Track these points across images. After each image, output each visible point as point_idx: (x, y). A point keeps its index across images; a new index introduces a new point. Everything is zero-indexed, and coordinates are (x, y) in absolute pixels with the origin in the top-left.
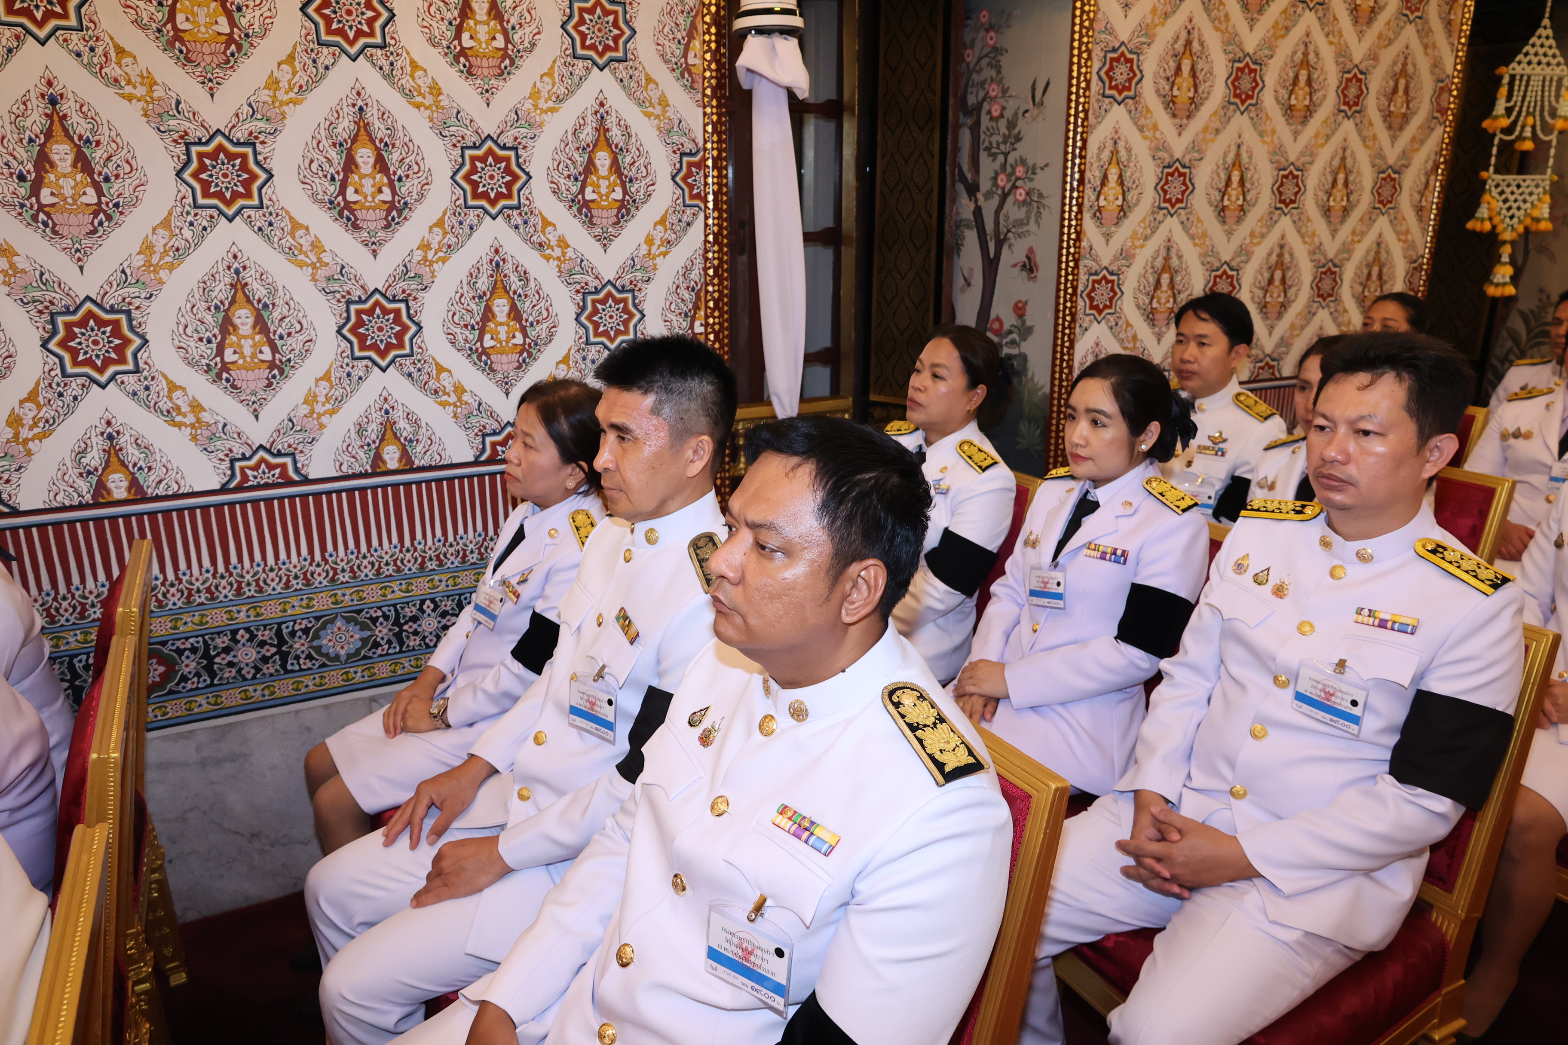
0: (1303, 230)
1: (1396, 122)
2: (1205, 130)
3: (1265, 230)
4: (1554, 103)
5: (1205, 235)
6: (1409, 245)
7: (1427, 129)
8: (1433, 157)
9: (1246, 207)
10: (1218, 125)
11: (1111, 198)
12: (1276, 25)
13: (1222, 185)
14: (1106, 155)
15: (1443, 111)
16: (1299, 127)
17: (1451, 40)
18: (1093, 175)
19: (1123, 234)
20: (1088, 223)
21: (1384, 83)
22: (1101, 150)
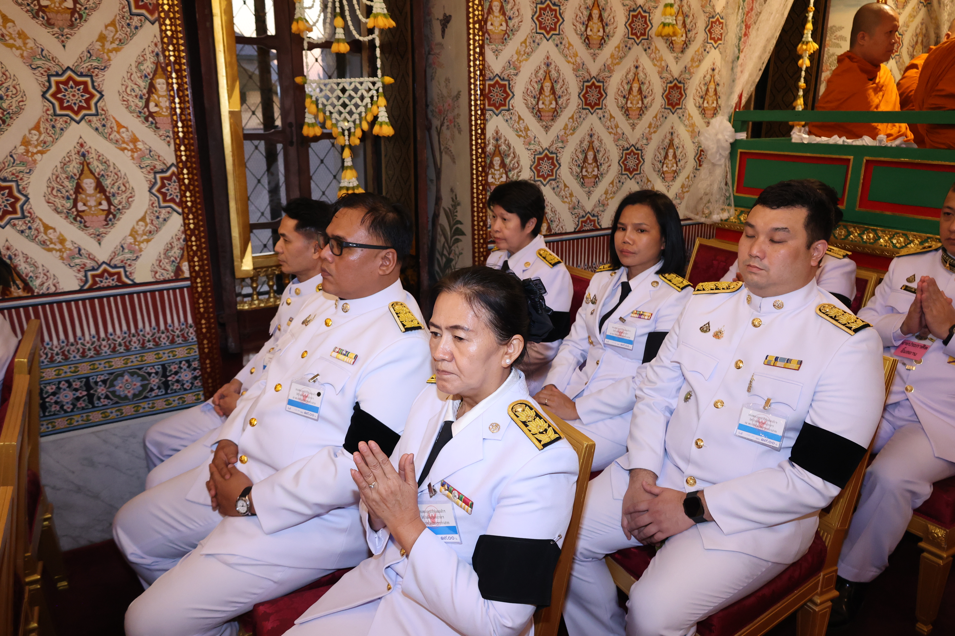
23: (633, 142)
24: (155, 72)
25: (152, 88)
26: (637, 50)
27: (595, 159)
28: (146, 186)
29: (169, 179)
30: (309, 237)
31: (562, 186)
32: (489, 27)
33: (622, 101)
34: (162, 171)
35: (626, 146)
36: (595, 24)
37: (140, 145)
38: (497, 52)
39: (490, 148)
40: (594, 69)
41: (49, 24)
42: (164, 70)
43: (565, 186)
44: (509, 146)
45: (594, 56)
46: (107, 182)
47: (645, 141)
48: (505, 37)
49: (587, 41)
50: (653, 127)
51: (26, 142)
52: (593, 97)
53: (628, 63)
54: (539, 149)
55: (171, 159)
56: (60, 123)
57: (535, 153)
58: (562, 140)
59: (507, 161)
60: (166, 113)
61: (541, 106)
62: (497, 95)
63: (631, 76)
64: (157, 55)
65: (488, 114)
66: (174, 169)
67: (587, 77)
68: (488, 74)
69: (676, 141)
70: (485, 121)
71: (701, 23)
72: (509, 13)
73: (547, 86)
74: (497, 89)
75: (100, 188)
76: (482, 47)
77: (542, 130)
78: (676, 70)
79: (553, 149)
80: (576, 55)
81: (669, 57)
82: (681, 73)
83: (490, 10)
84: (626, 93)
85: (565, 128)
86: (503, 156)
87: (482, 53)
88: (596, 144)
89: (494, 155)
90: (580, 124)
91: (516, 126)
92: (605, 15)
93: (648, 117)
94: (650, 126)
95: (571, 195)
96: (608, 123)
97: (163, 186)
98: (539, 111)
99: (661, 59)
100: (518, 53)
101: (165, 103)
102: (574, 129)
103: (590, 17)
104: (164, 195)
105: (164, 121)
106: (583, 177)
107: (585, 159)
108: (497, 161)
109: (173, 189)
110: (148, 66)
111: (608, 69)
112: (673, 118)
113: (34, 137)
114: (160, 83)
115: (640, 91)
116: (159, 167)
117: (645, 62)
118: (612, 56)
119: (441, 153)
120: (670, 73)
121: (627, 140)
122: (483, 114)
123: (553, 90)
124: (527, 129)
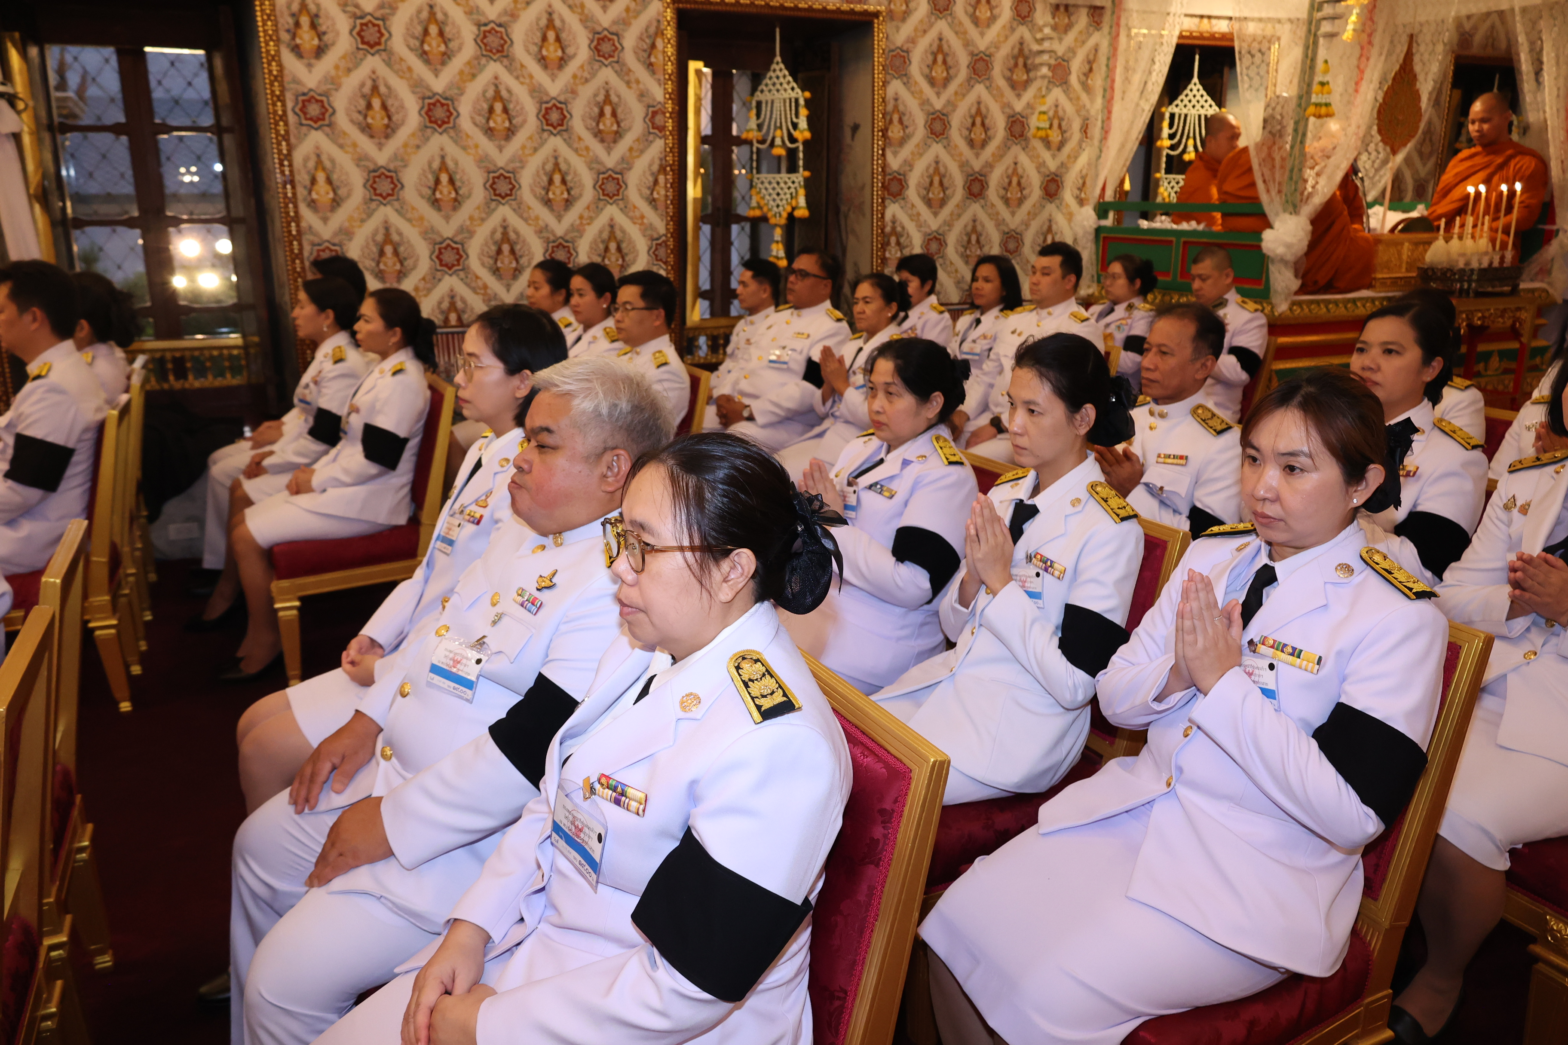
0: (525, 215)
1: (609, 138)
2: (406, 145)
3: (483, 215)
4: (795, 120)
5: (421, 219)
6: (646, 228)
7: (645, 141)
8: (657, 162)
9: (459, 198)
10: (417, 142)
11: (322, 192)
12: (461, 72)
13: (431, 183)
14: (311, 164)
15: (662, 129)
16: (503, 143)
17: (657, 76)
18: (302, 178)
19: (339, 218)
20: (304, 210)
21: (587, 109)
22: (306, 160)
23: (1012, 227)
24: (659, 171)
25: (656, 182)
26: (1016, 150)
27: (978, 241)
28: (646, 249)
29: (660, 244)
30: (760, 283)
31: (948, 263)
32: (890, 134)
33: (1002, 192)
34: (657, 239)
35: (1006, 230)
36: (978, 128)
37: (645, 221)
38: (895, 154)
39: (888, 229)
40: (977, 165)
41: (602, 141)
42: (665, 170)
43: (951, 263)
44: (903, 228)
45: (977, 155)
46: (624, 246)
47: (1024, 227)
48: (902, 142)
49: (971, 143)
50: (1032, 215)
51: (581, 217)
52: (976, 188)
53: (1008, 160)
54: (928, 231)
55: (662, 230)
56: (601, 204)
57: (926, 234)
58: (949, 224)
59: (902, 240)
60: (663, 199)
61: (931, 195)
62: (894, 187)
63: (1010, 171)
64: (661, 159)
65: (887, 202)
66: (664, 238)
67: (971, 172)
68: (888, 170)
69: (1054, 227)
70: (885, 208)
71: (1076, 125)
72: (906, 123)
73: (936, 180)
74: (895, 183)
75: (619, 249)
76: (883, 150)
77: (932, 216)
78: (1052, 165)
79: (941, 231)
80: (961, 154)
81: (1046, 155)
82: (1058, 168)
83: (891, 121)
84: (1006, 185)
85: (952, 214)
86: (899, 236)
87: (883, 155)
88: (979, 228)
89: (891, 234)
90: (964, 211)
91: (910, 212)
92: (987, 122)
93: (1027, 206)
94: (1029, 213)
95: (956, 271)
96: (990, 211)
97: (656, 249)
98: (929, 200)
99: (1038, 156)
100: (912, 153)
101: (663, 192)
102: (959, 216)
103: (973, 124)
104: (656, 256)
105: (661, 205)
106: (967, 256)
107: (969, 241)
108: (893, 240)
109: (662, 252)
110: (655, 168)
111: (990, 166)
112: (1051, 208)
113: (586, 214)
114: (661, 179)
115: (1019, 184)
116: (655, 236)
117: (1024, 159)
118: (993, 155)
119: (847, 233)
120: (1048, 168)
121: (1007, 225)
122: (883, 202)
123: (941, 183)
124: (919, 214)
